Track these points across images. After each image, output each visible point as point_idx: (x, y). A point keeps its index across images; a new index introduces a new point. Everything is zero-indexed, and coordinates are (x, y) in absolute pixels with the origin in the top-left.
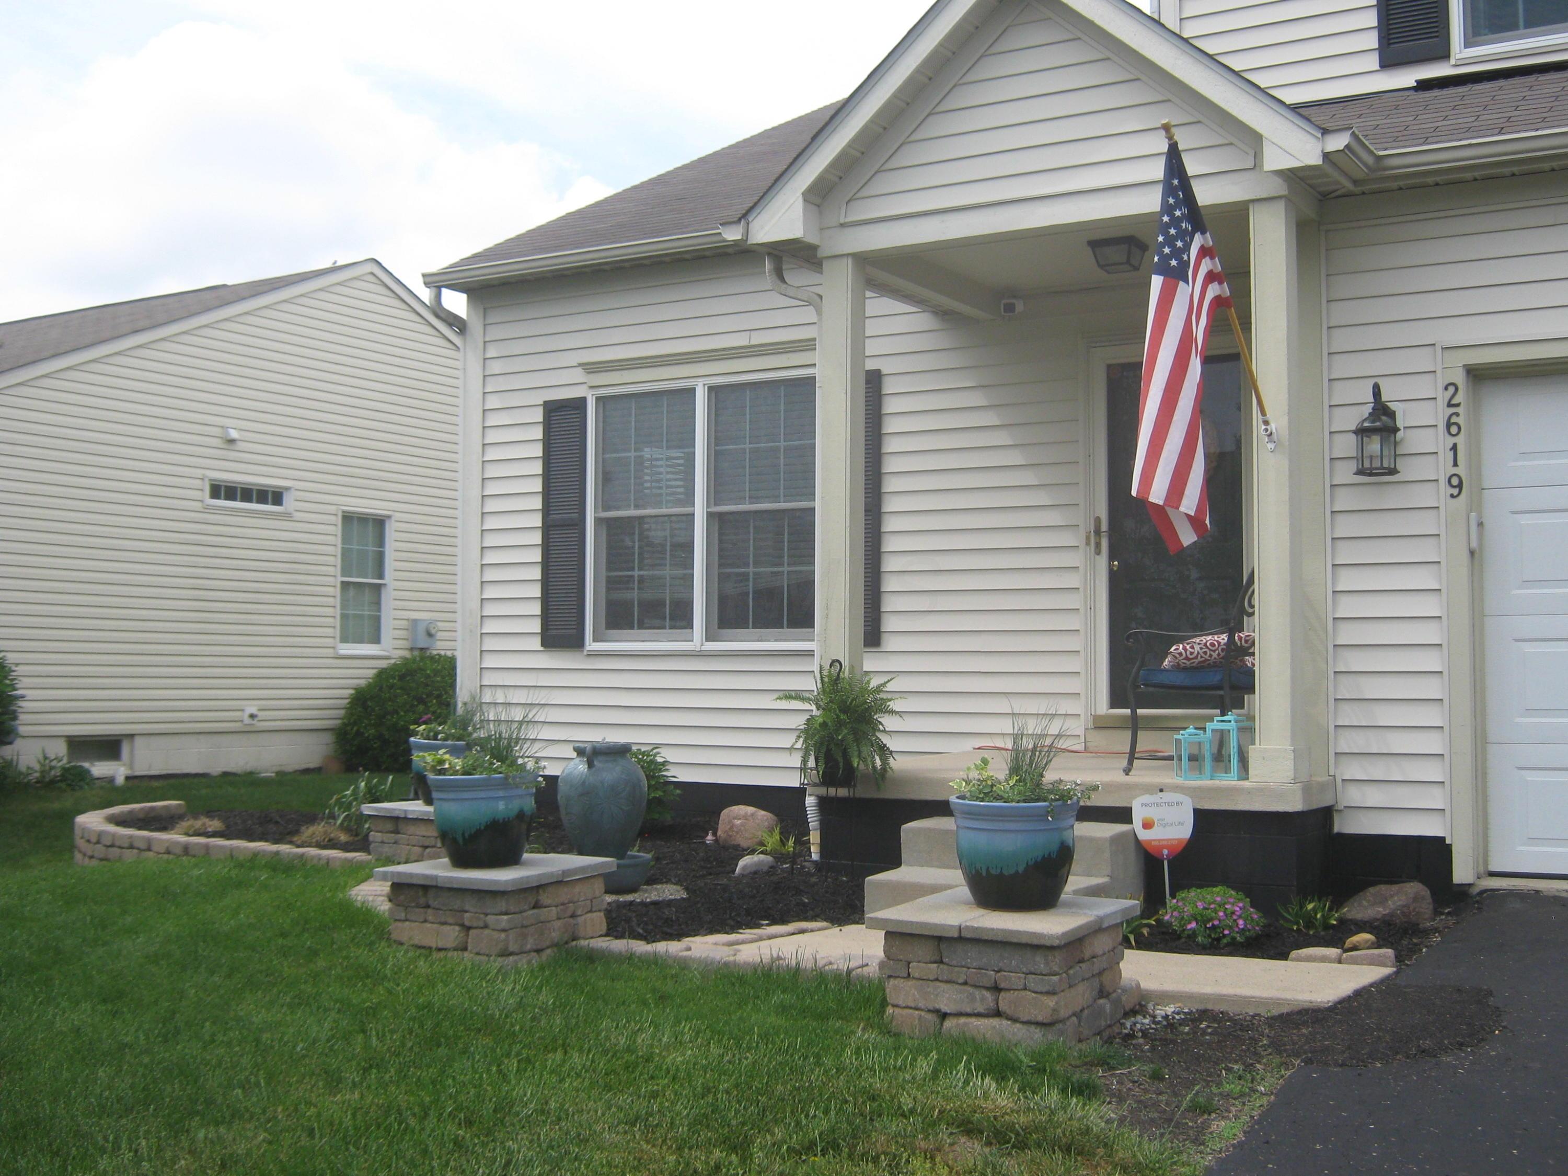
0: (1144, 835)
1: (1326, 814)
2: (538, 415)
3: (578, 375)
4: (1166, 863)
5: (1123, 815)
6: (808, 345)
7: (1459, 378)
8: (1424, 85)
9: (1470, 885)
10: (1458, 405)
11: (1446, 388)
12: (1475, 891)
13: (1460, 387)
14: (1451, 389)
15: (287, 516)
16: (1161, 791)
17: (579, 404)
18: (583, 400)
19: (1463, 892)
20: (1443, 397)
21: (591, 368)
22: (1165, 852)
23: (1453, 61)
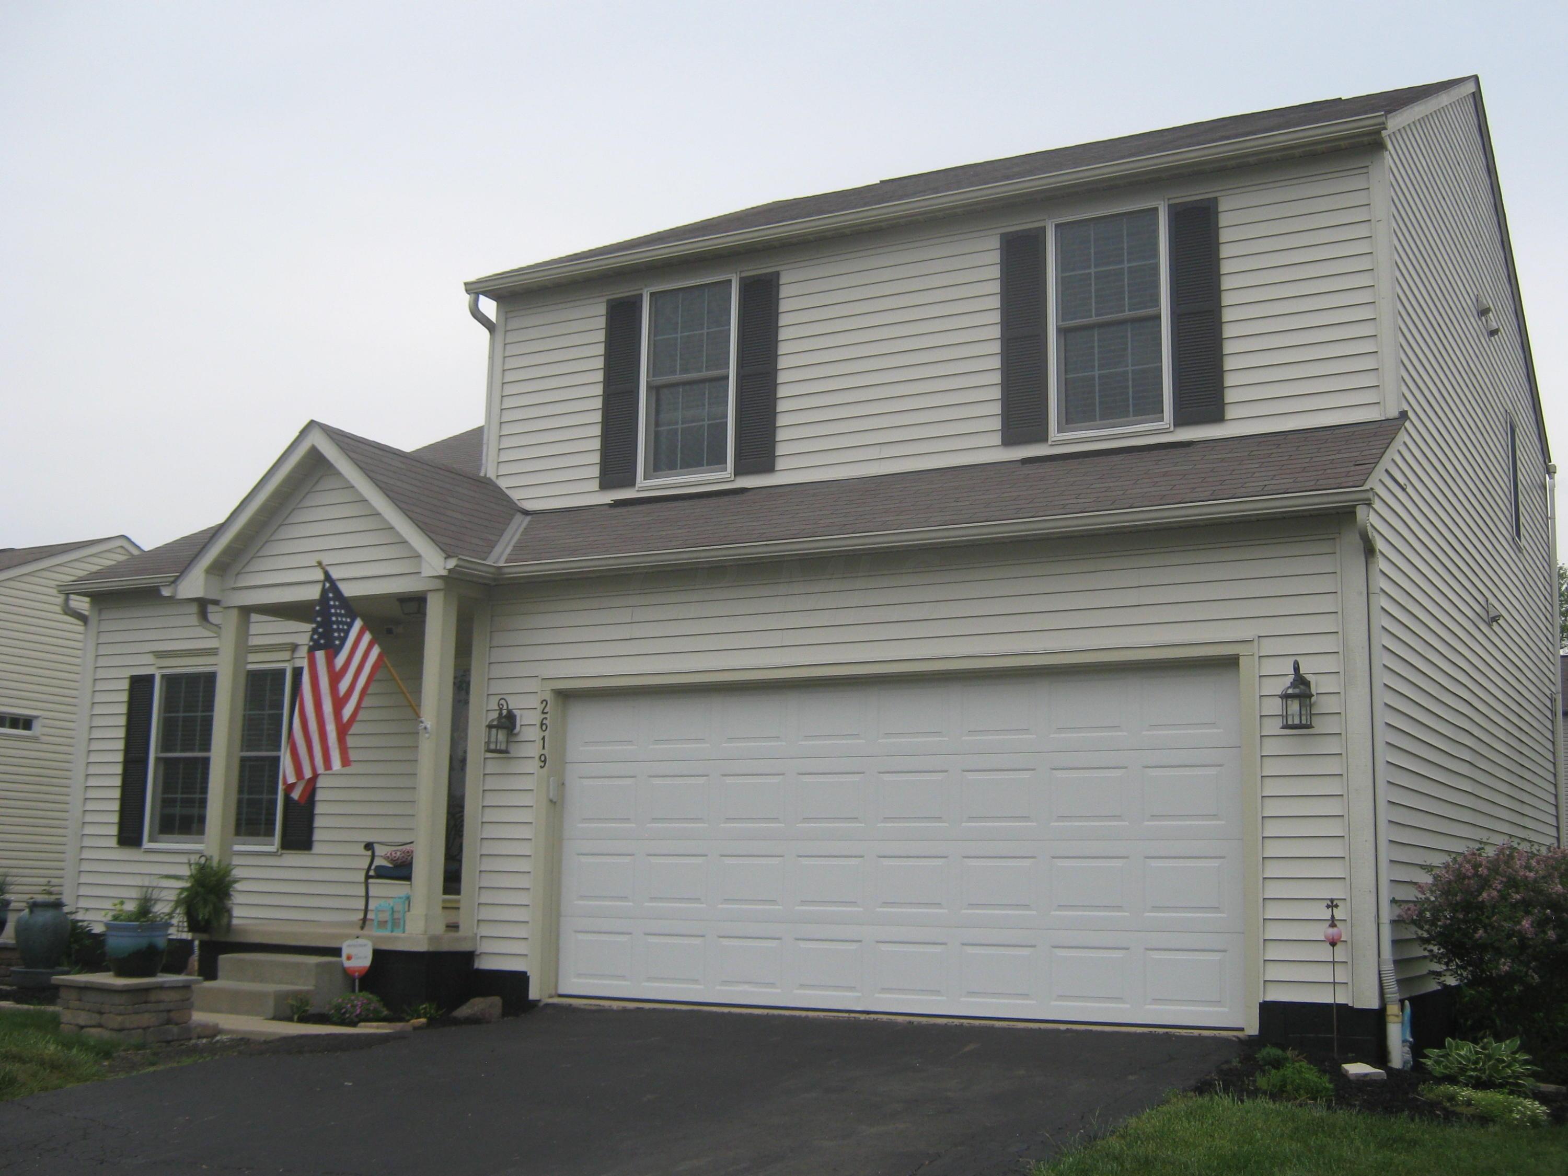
0: (347, 964)
1: (470, 956)
2: (125, 685)
3: (150, 659)
4: (357, 981)
5: (337, 952)
6: (213, 652)
7: (548, 696)
8: (618, 504)
9: (539, 1001)
10: (546, 713)
11: (542, 703)
12: (541, 1004)
13: (549, 703)
14: (545, 703)
15: (35, 739)
16: (358, 937)
17: (150, 679)
18: (152, 677)
19: (535, 1003)
20: (540, 707)
21: (159, 655)
22: (357, 974)
23: (637, 488)
